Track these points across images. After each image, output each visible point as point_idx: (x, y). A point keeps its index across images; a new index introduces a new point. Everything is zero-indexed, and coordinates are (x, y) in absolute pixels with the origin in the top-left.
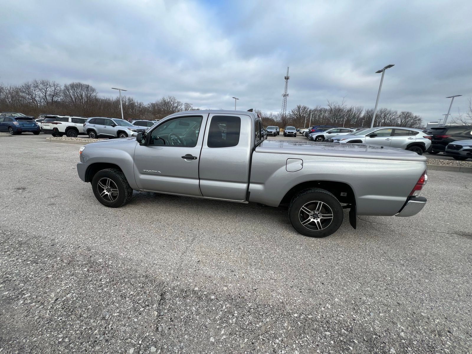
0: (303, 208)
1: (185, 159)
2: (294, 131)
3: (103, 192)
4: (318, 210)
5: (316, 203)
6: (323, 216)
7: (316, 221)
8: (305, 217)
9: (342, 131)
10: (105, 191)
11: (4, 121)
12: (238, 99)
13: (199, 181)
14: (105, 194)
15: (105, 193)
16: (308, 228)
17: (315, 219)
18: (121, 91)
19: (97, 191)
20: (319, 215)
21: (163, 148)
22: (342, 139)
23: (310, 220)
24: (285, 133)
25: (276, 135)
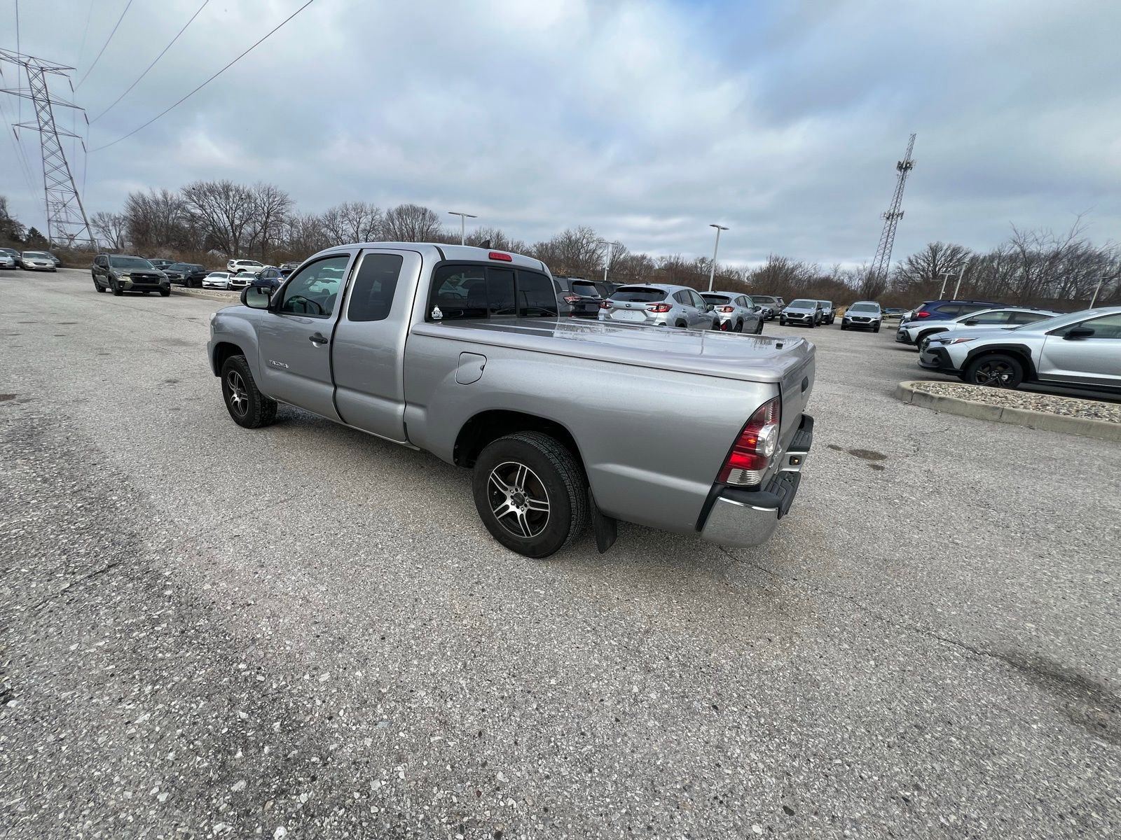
0: (493, 475)
1: (314, 343)
2: (874, 316)
3: (233, 396)
5: (515, 468)
6: (532, 504)
7: (519, 512)
8: (498, 498)
12: (724, 229)
13: (334, 389)
14: (235, 400)
15: (235, 398)
16: (507, 527)
17: (520, 507)
19: (227, 393)
20: (525, 498)
22: (956, 340)
23: (507, 507)
24: (845, 320)
25: (818, 324)
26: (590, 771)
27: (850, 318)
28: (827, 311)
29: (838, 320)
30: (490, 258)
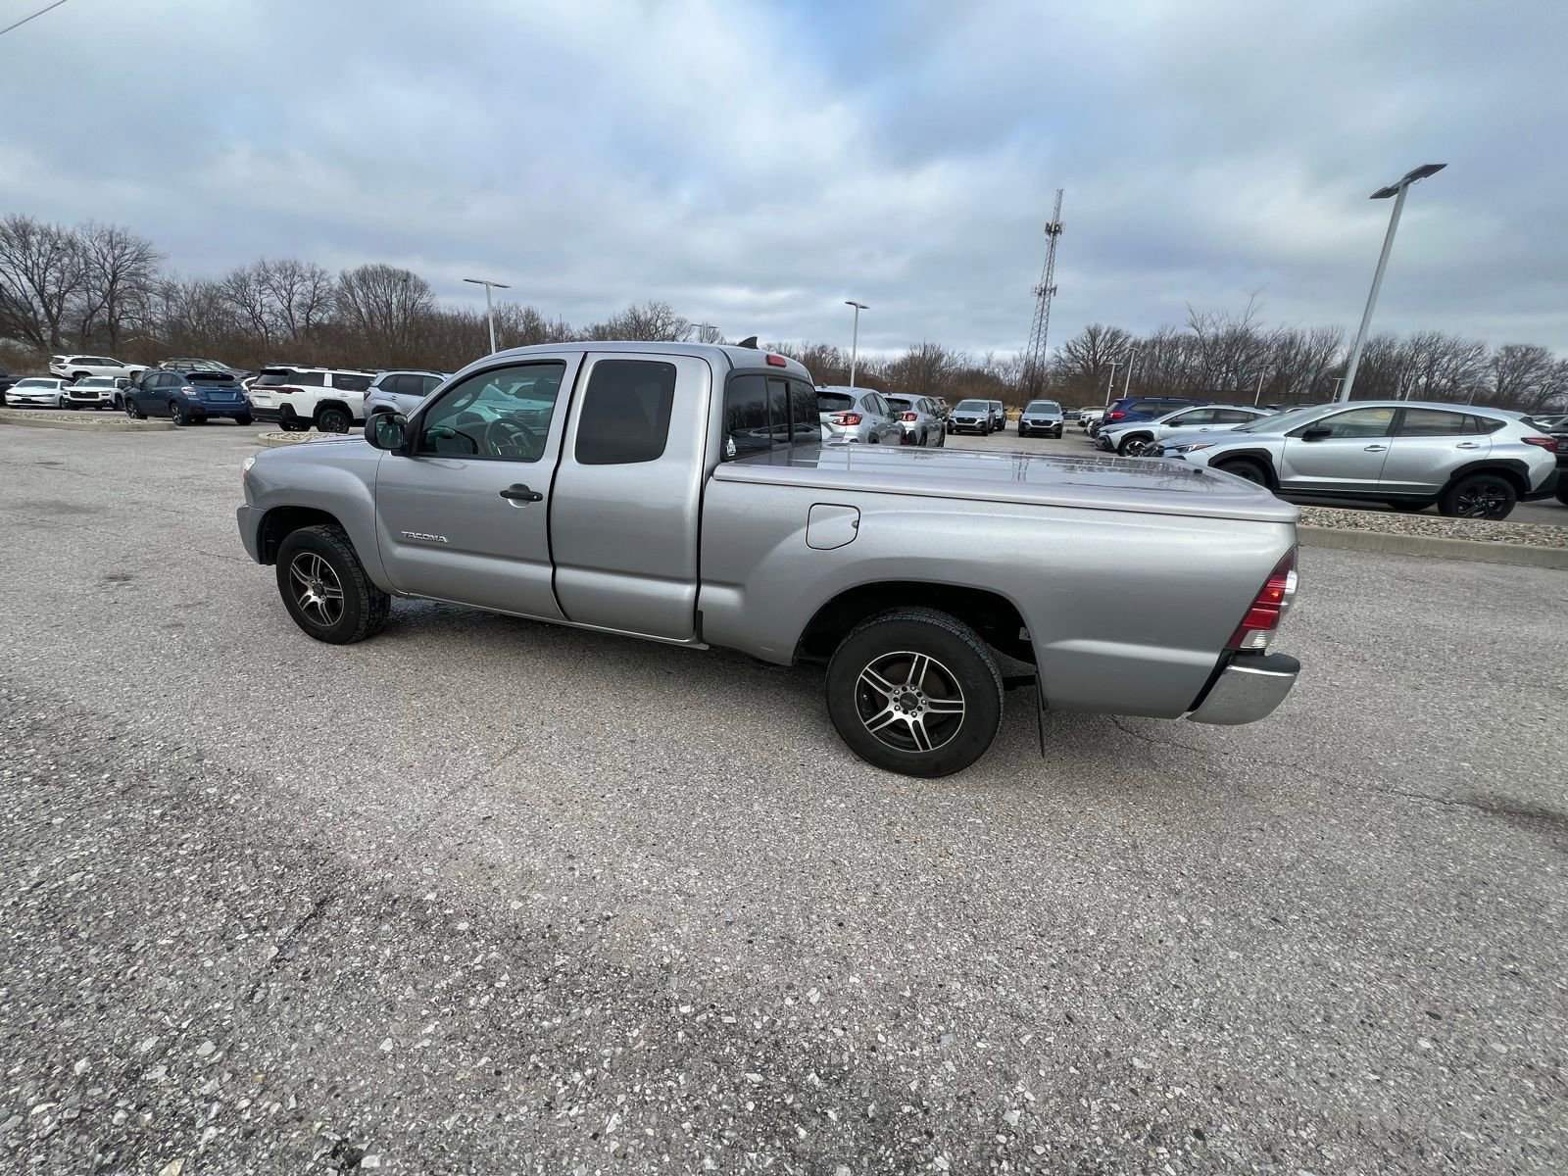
0: (867, 673)
1: (510, 501)
2: (1056, 418)
3: (305, 595)
4: (915, 681)
5: (909, 659)
6: (933, 705)
7: (909, 720)
8: (876, 703)
9: (1222, 417)
10: (310, 593)
11: (159, 385)
12: (863, 307)
13: (551, 570)
14: (311, 601)
15: (309, 597)
16: (888, 742)
17: (910, 712)
18: (491, 287)
19: (290, 590)
20: (920, 699)
21: (464, 467)
22: (1195, 446)
23: (890, 715)
24: (1022, 425)
25: (991, 431)
26: (1222, 1028)
27: (1029, 422)
28: (999, 413)
29: (1012, 425)
30: (770, 364)
